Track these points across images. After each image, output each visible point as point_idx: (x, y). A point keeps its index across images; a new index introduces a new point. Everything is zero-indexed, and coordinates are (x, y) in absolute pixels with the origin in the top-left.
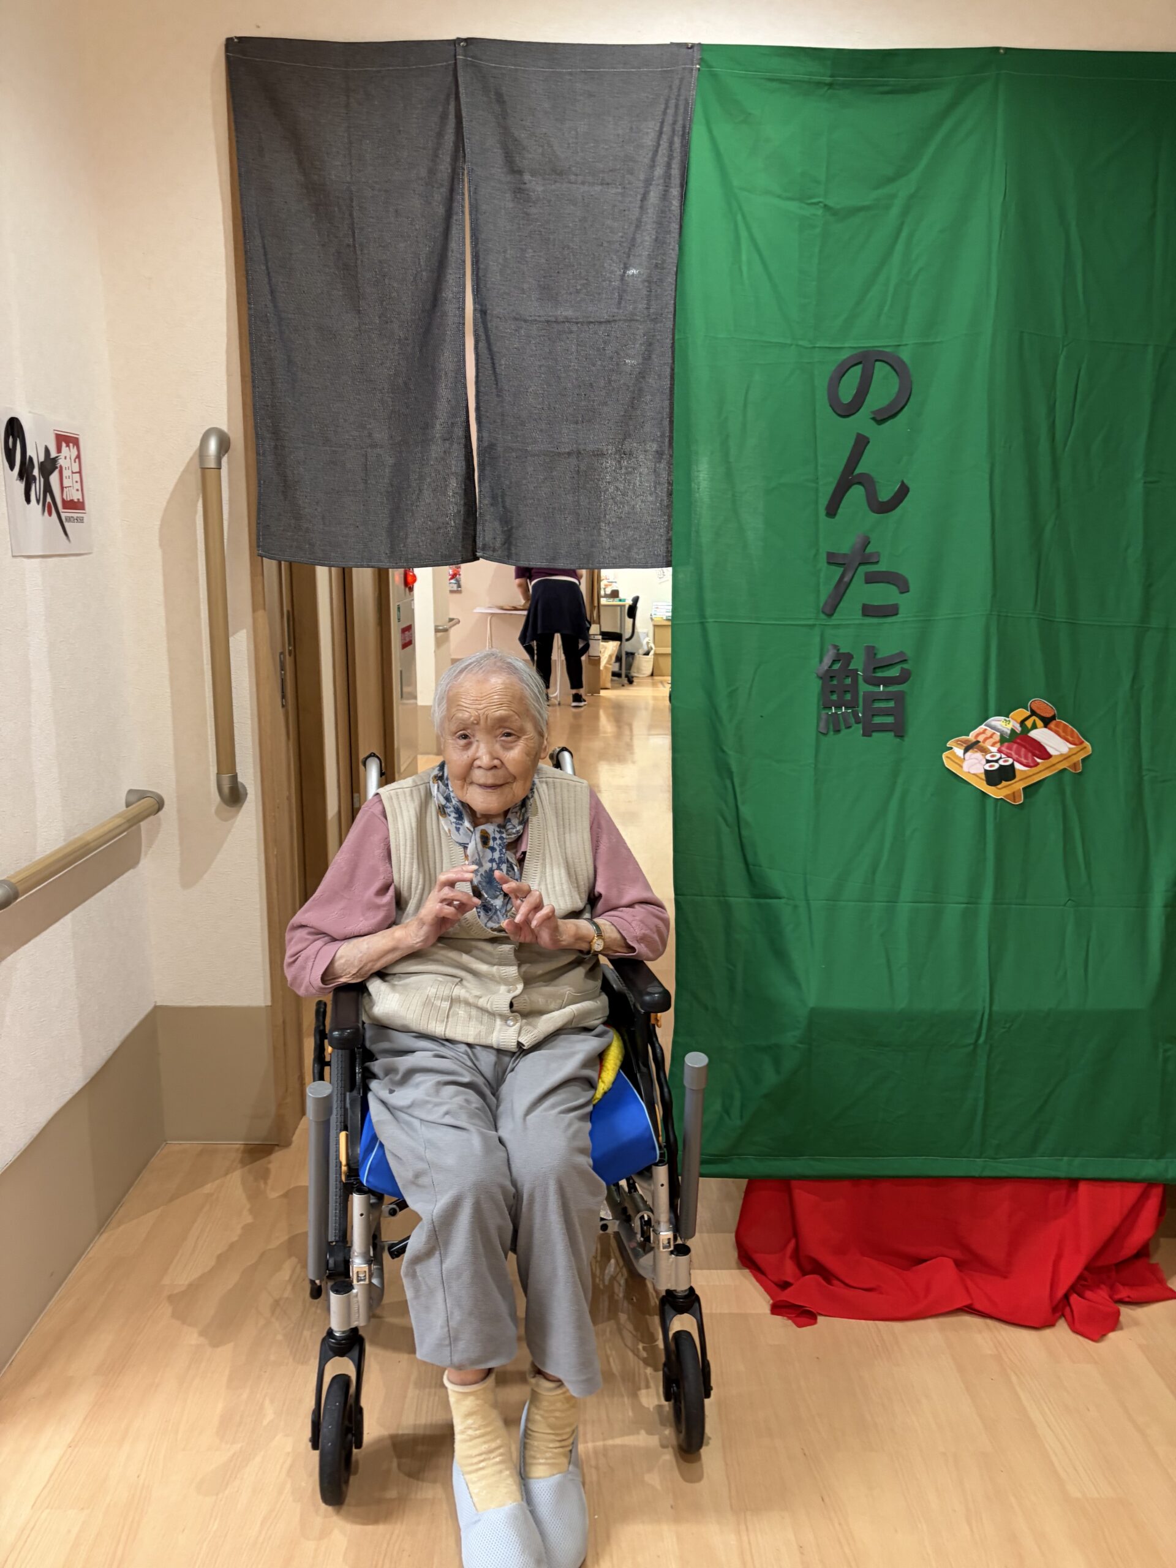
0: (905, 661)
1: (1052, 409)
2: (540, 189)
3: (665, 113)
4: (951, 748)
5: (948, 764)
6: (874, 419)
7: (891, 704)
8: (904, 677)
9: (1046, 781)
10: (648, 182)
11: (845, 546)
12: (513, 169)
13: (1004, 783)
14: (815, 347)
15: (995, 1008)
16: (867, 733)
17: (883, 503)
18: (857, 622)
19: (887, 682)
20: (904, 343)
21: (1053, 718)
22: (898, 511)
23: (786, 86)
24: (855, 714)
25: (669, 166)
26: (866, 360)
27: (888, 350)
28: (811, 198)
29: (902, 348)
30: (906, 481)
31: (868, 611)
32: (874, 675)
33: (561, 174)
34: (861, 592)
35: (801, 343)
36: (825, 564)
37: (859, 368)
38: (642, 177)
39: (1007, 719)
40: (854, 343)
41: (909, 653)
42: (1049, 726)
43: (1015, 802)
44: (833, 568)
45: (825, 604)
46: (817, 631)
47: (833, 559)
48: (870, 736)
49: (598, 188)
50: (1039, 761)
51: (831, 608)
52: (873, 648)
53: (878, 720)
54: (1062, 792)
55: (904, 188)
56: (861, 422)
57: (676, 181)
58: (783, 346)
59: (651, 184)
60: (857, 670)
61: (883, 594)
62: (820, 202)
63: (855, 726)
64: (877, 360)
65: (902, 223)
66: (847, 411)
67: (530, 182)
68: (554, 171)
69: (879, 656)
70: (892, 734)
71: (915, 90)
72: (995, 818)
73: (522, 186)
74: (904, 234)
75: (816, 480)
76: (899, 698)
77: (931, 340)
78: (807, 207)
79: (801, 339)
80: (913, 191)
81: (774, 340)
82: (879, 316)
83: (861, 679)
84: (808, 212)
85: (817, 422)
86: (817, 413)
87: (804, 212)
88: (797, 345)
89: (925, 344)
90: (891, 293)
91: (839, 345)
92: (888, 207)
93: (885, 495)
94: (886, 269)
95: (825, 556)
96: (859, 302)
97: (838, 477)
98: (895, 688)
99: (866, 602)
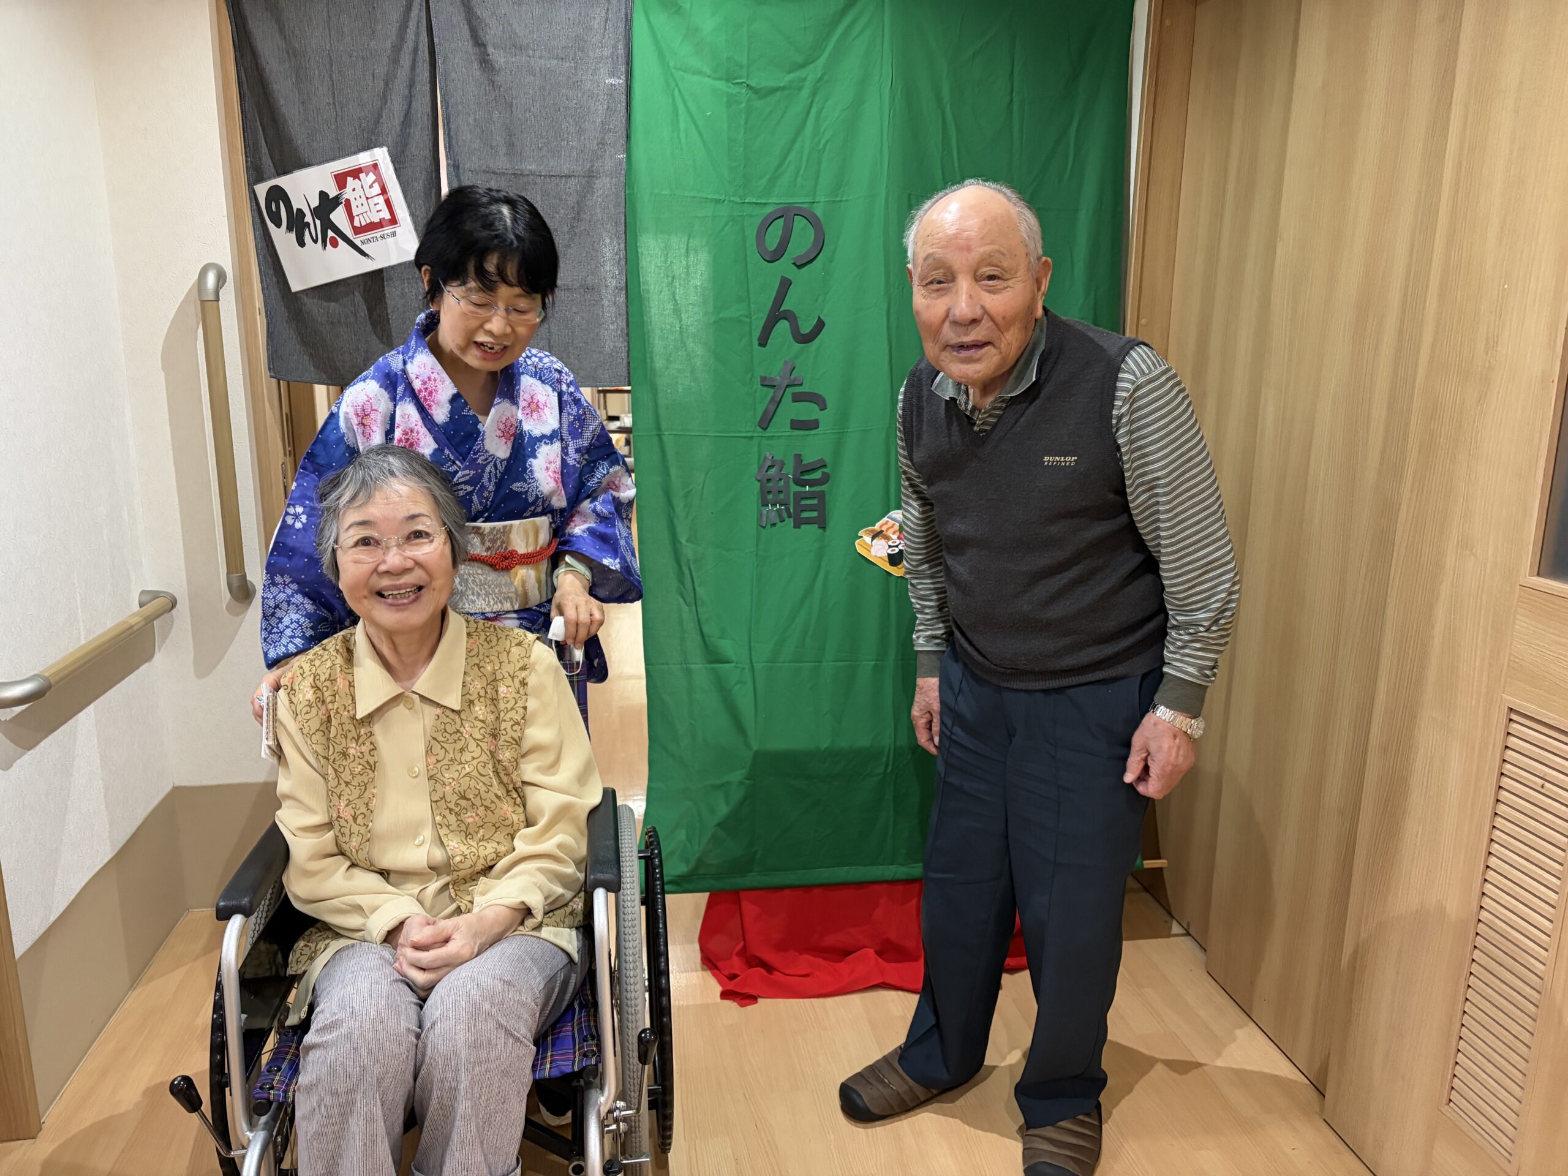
0: (825, 466)
2: (502, 60)
4: (862, 536)
5: (860, 550)
6: (794, 264)
7: (815, 501)
8: (825, 479)
11: (776, 371)
12: (479, 43)
14: (744, 203)
15: (899, 743)
16: (797, 526)
17: (804, 335)
18: (788, 434)
19: (812, 483)
20: (817, 201)
22: (817, 341)
24: (787, 510)
25: (615, 47)
26: (787, 214)
27: (804, 206)
28: (735, 79)
29: (816, 205)
30: (822, 318)
31: (796, 425)
32: (802, 477)
33: (520, 49)
34: (790, 410)
35: (732, 199)
36: (760, 387)
37: (780, 222)
40: (777, 199)
41: (828, 460)
44: (765, 389)
45: (761, 419)
46: (755, 442)
47: (766, 383)
48: (799, 528)
49: (553, 62)
51: (765, 422)
52: (800, 455)
53: (805, 515)
55: (812, 73)
56: (784, 268)
57: (622, 60)
58: (718, 201)
60: (787, 474)
61: (807, 411)
62: (744, 82)
63: (787, 520)
64: (795, 215)
65: (812, 101)
66: (774, 257)
67: (493, 54)
68: (514, 46)
69: (804, 462)
70: (816, 526)
72: (896, 592)
73: (486, 57)
74: (814, 110)
75: (749, 316)
76: (821, 496)
77: (838, 199)
78: (732, 86)
79: (733, 196)
80: (819, 76)
81: (710, 196)
82: (796, 178)
83: (791, 481)
84: (734, 90)
85: (749, 266)
86: (748, 259)
87: (730, 91)
88: (730, 201)
89: (834, 202)
90: (805, 159)
91: (763, 201)
92: (800, 89)
93: (806, 328)
94: (800, 139)
95: (759, 379)
96: (779, 166)
97: (767, 313)
98: (818, 489)
99: (794, 418)
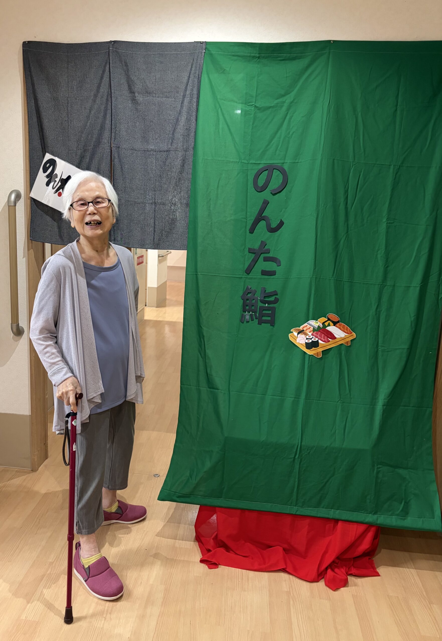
0: (277, 294)
1: (346, 192)
2: (141, 99)
3: (191, 70)
4: (293, 332)
5: (291, 339)
6: (271, 193)
7: (270, 312)
8: (276, 301)
9: (333, 348)
10: (184, 96)
11: (256, 246)
12: (132, 92)
13: (313, 348)
14: (249, 163)
15: (303, 443)
16: (260, 323)
17: (272, 228)
18: (259, 277)
19: (269, 303)
20: (285, 162)
21: (338, 322)
22: (278, 232)
23: (240, 58)
24: (255, 315)
25: (192, 90)
26: (270, 169)
27: (279, 165)
28: (249, 103)
29: (285, 164)
30: (283, 220)
31: (264, 273)
32: (264, 299)
33: (150, 93)
34: (262, 265)
35: (243, 161)
36: (248, 253)
37: (267, 172)
38: (182, 94)
39: (317, 321)
40: (265, 161)
41: (279, 292)
42: (336, 325)
43: (318, 356)
44: (250, 254)
45: (247, 268)
46: (242, 280)
47: (251, 251)
48: (261, 324)
49: (164, 99)
50: (330, 340)
51: (248, 271)
52: (265, 288)
53: (264, 318)
54: (340, 354)
55: (288, 99)
56: (266, 194)
57: (195, 96)
58: (235, 162)
59: (185, 97)
60: (257, 297)
61: (269, 266)
62: (253, 105)
63: (255, 320)
64: (274, 169)
65: (287, 113)
66: (262, 189)
67: (138, 96)
68: (147, 92)
69: (267, 292)
70: (269, 324)
71: (294, 59)
72: (309, 363)
73: (135, 98)
74: (288, 117)
75: (246, 218)
76: (273, 309)
77: (297, 161)
78: (248, 106)
79: (243, 160)
80: (292, 100)
81: (232, 160)
82: (276, 151)
83: (259, 301)
84: (248, 108)
85: (248, 194)
86: (248, 191)
87: (246, 109)
88: (242, 162)
89: (294, 163)
90: (281, 142)
91: (259, 162)
92: (282, 107)
93: (274, 225)
94: (280, 132)
95: (248, 249)
96: (268, 145)
97: (255, 217)
98: (272, 305)
99: (263, 269)
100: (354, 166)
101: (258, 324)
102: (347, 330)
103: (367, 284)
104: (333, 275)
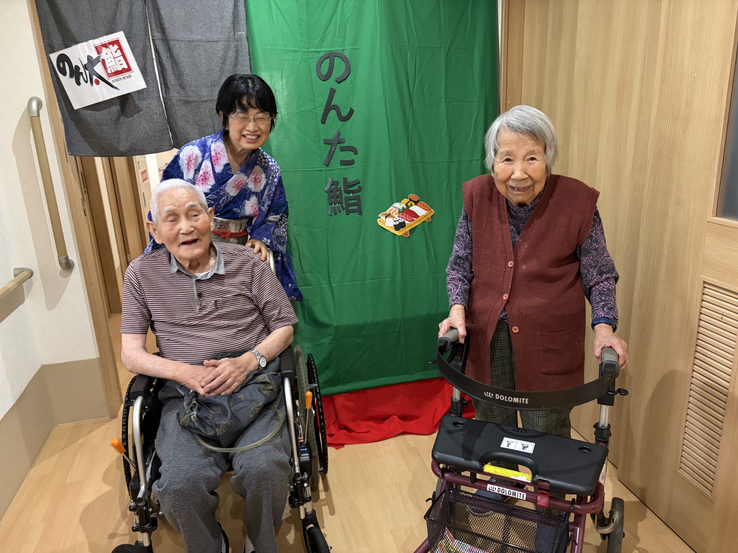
0: (359, 183)
1: (407, 75)
4: (381, 217)
5: (380, 224)
6: (336, 81)
7: (356, 201)
8: (360, 190)
9: (418, 227)
11: (331, 136)
13: (401, 229)
14: (309, 51)
15: (405, 316)
16: (347, 214)
17: (343, 117)
18: (339, 168)
19: (353, 192)
20: (345, 48)
21: (419, 201)
22: (350, 121)
24: (342, 206)
26: (331, 56)
27: (339, 52)
29: (345, 51)
30: (353, 108)
31: (344, 163)
32: (348, 189)
34: (340, 155)
35: (303, 50)
36: (324, 144)
37: (328, 60)
39: (400, 203)
40: (325, 49)
41: (361, 180)
42: (417, 204)
43: (406, 236)
44: (327, 145)
45: (325, 161)
46: (323, 172)
47: (326, 142)
48: (349, 215)
50: (414, 219)
51: (328, 162)
52: (346, 178)
53: (351, 208)
54: (424, 230)
56: (331, 83)
58: (296, 51)
60: (341, 188)
61: (349, 156)
63: (342, 211)
64: (335, 56)
66: (326, 78)
69: (348, 182)
70: (357, 213)
72: (399, 243)
74: (340, 2)
75: (315, 109)
76: (358, 198)
77: (356, 47)
79: (303, 48)
81: (291, 49)
82: (334, 37)
83: (343, 192)
85: (313, 83)
86: (313, 80)
88: (301, 51)
89: (354, 49)
90: (338, 27)
91: (319, 50)
93: (344, 113)
94: (334, 17)
95: (323, 141)
96: (325, 32)
97: (324, 106)
98: (356, 194)
99: (341, 159)
100: (410, 50)
101: (346, 214)
102: (426, 208)
103: (436, 162)
104: (408, 158)
